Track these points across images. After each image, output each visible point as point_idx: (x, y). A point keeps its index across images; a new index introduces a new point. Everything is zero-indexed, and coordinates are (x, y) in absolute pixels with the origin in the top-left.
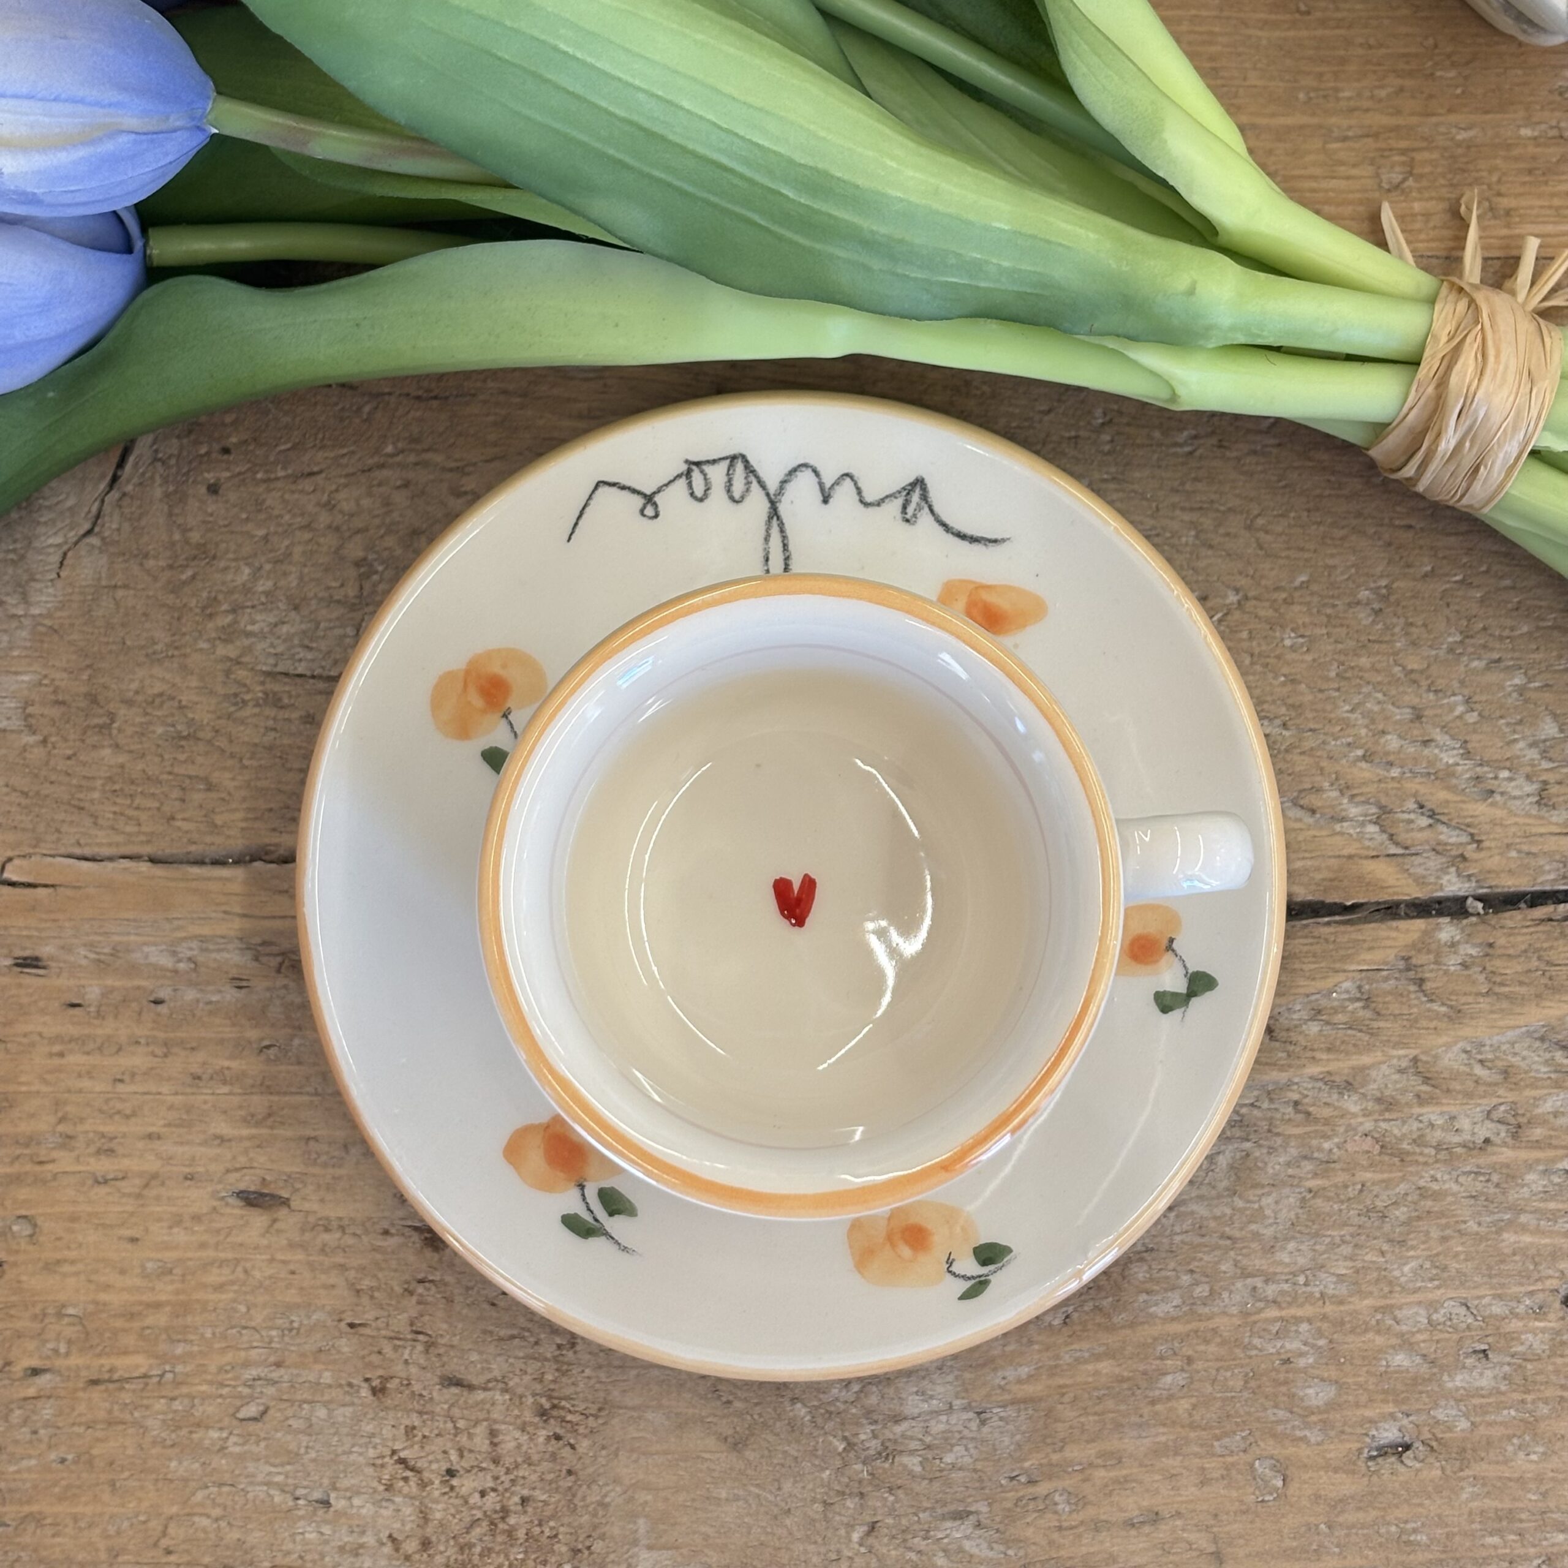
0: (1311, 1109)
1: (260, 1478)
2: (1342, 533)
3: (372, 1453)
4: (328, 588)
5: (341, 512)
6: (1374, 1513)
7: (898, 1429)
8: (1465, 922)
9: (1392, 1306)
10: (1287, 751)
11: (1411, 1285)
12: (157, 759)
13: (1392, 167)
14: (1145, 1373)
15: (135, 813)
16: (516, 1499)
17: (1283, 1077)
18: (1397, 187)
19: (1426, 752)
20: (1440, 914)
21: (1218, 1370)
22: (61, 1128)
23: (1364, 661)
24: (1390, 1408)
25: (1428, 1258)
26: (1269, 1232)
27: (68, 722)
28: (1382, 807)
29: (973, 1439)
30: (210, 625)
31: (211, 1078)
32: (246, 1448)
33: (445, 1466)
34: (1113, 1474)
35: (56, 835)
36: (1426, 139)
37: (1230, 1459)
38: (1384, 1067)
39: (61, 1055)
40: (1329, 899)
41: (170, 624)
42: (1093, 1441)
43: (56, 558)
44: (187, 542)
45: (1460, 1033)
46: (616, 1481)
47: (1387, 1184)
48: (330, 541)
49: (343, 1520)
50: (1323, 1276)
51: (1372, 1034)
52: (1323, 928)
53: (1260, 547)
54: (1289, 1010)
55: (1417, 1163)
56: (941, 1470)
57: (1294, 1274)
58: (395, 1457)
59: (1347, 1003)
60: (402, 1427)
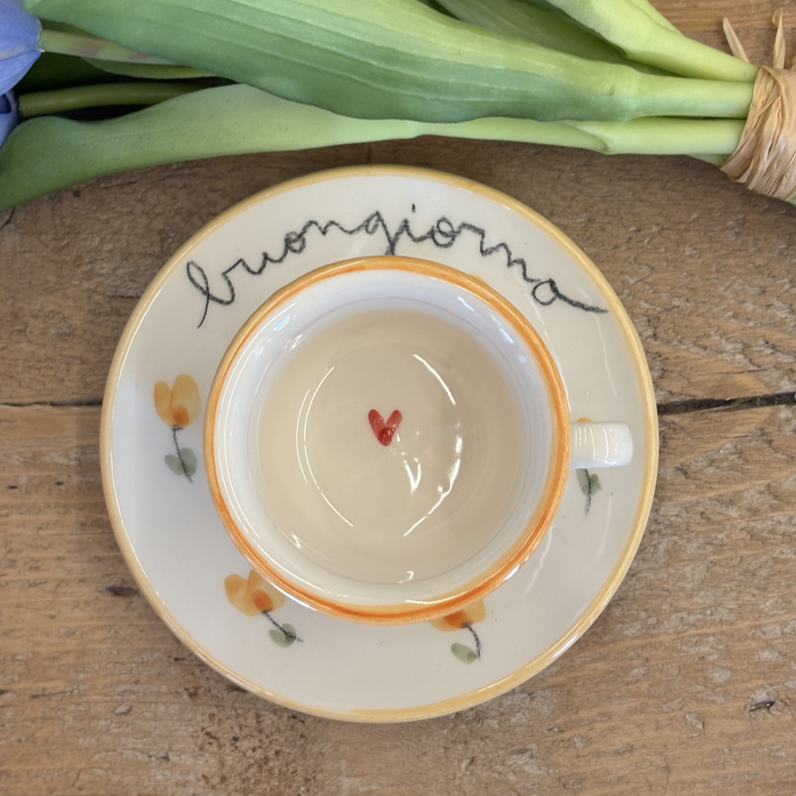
0: (711, 516)
1: (130, 746)
3: (191, 730)
4: (144, 247)
5: (149, 204)
6: (754, 742)
8: (794, 407)
9: (760, 625)
10: (689, 314)
11: (771, 613)
12: (53, 348)
14: (622, 668)
15: (42, 379)
16: (273, 752)
17: (694, 499)
19: (769, 311)
20: (780, 403)
21: (663, 665)
22: (9, 556)
23: (732, 262)
24: (761, 682)
25: (779, 597)
26: (689, 586)
28: (744, 344)
29: (527, 709)
30: (79, 271)
31: (92, 525)
32: (121, 730)
33: (232, 736)
34: (607, 725)
37: (672, 714)
38: (751, 491)
39: (7, 515)
40: (715, 398)
41: (56, 271)
42: (594, 707)
44: (63, 225)
45: (794, 470)
46: (328, 740)
47: (756, 556)
48: (144, 220)
49: (177, 768)
50: (721, 609)
51: (744, 473)
52: (714, 414)
53: (670, 199)
54: (696, 461)
55: (772, 544)
56: (510, 727)
57: (705, 609)
58: (204, 732)
59: (728, 456)
60: (207, 716)
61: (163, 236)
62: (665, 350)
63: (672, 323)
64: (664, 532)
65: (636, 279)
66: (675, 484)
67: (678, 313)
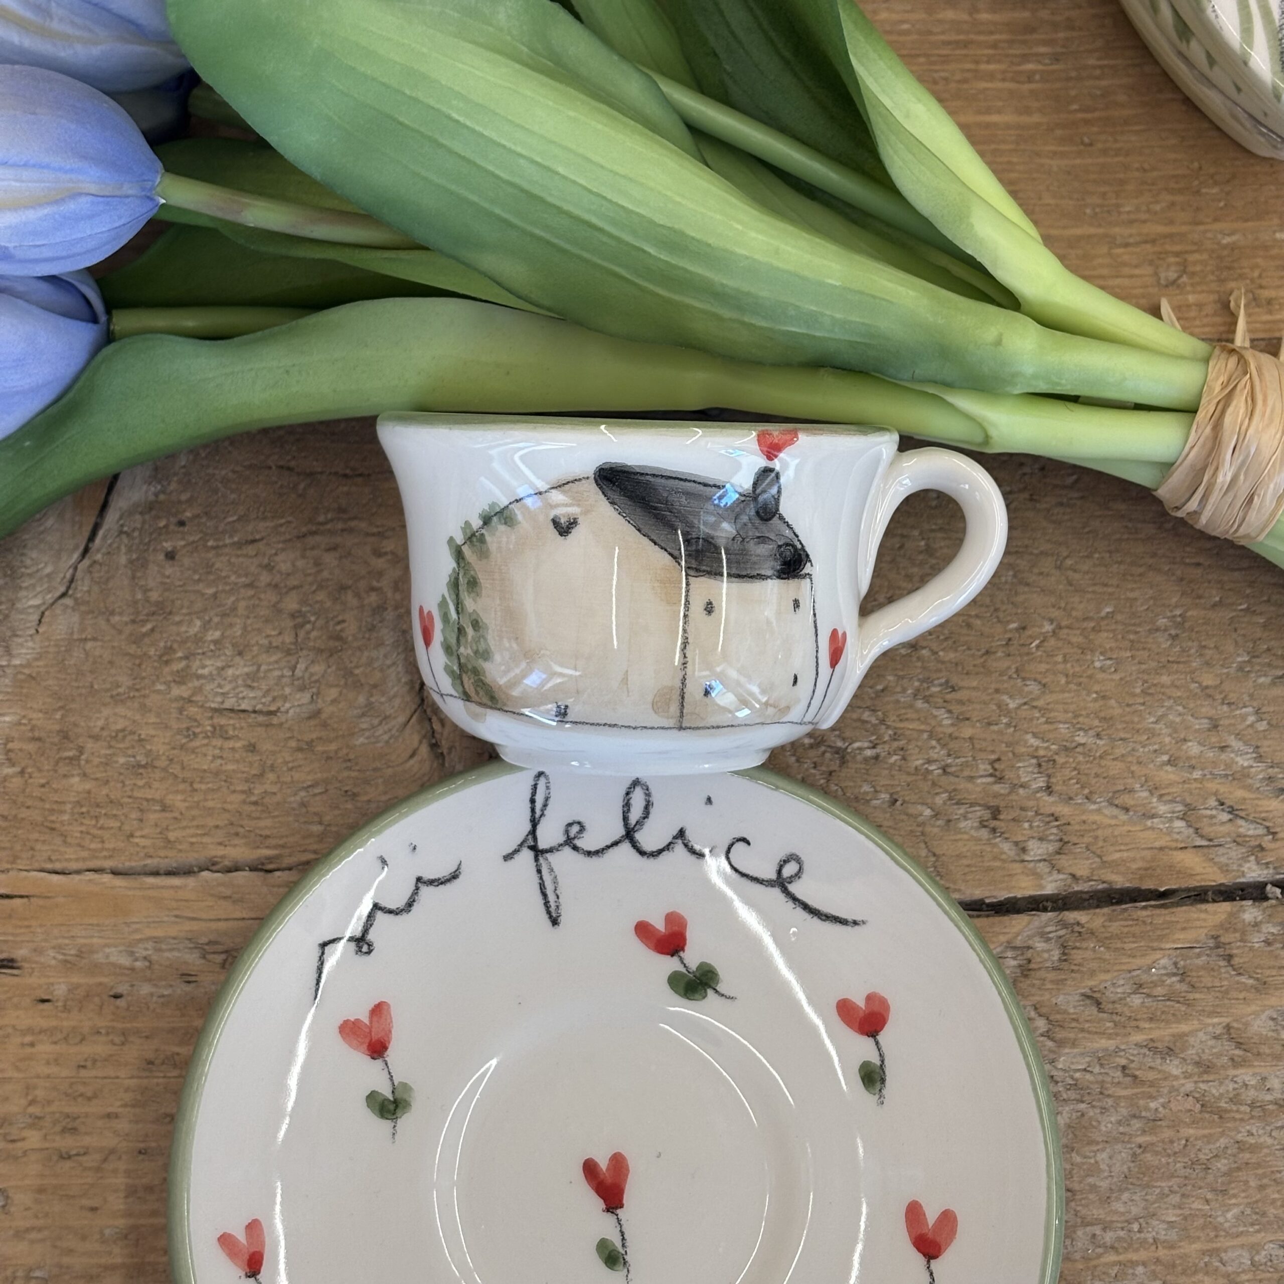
0: (1137, 1073)
2: (1141, 570)
4: (268, 636)
5: (280, 572)
8: (1265, 904)
9: (1217, 1250)
10: (1101, 757)
11: (1234, 1230)
12: (119, 785)
13: (1169, 266)
15: (99, 832)
17: (1111, 1044)
18: (1174, 282)
19: (1223, 756)
20: (1243, 898)
22: (31, 1110)
23: (1165, 679)
25: (1247, 1205)
26: (1104, 1185)
27: (42, 755)
28: (1186, 805)
30: (167, 670)
31: (163, 1063)
35: (31, 852)
36: (1195, 244)
38: (1201, 1034)
39: (32, 1045)
40: (1143, 887)
41: (132, 670)
43: (36, 617)
44: (147, 600)
45: (1267, 1003)
47: (1209, 1139)
48: (271, 597)
50: (1155, 1223)
51: (1188, 1005)
52: (1141, 912)
53: (1070, 584)
54: (1113, 984)
55: (1234, 1119)
57: (1129, 1222)
59: (1165, 978)
61: (300, 620)
62: (1063, 810)
63: (1075, 769)
64: (1065, 1096)
65: (1019, 701)
66: (1081, 1020)
67: (1083, 754)
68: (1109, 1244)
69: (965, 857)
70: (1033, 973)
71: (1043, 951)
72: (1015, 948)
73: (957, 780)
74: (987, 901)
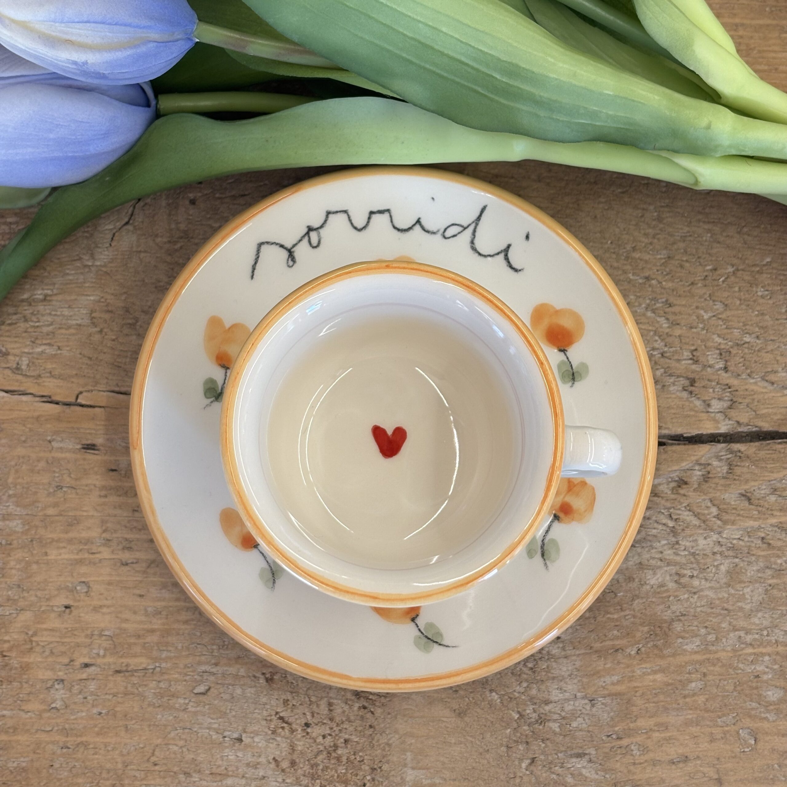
0: (771, 542)
1: (206, 725)
3: (265, 713)
7: (547, 708)
10: (759, 351)
14: (681, 681)
16: (342, 740)
17: (756, 524)
21: (720, 680)
22: (104, 535)
27: (113, 321)
29: (588, 714)
32: (198, 709)
33: (303, 721)
34: (663, 735)
35: (105, 381)
37: (726, 729)
39: (106, 496)
40: (780, 431)
41: (168, 272)
42: (652, 717)
43: (110, 236)
44: (178, 229)
46: (396, 732)
49: (249, 749)
50: (777, 631)
52: (778, 446)
53: (745, 243)
54: (759, 488)
56: (570, 731)
57: (761, 630)
58: (278, 716)
60: (282, 700)
62: (734, 382)
63: (742, 357)
64: (726, 554)
65: (710, 314)
66: (739, 509)
67: (748, 348)
68: (748, 642)
69: (673, 408)
70: (710, 480)
71: (717, 467)
72: (700, 464)
73: (669, 361)
74: (685, 435)
